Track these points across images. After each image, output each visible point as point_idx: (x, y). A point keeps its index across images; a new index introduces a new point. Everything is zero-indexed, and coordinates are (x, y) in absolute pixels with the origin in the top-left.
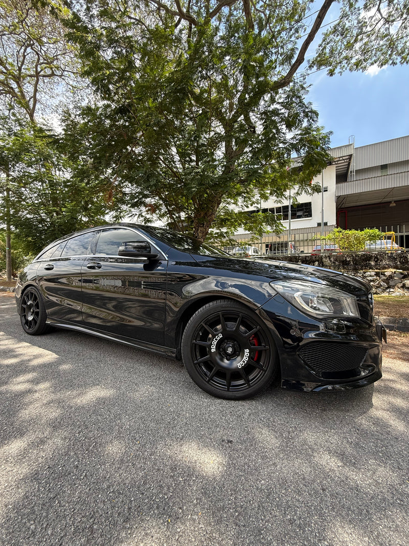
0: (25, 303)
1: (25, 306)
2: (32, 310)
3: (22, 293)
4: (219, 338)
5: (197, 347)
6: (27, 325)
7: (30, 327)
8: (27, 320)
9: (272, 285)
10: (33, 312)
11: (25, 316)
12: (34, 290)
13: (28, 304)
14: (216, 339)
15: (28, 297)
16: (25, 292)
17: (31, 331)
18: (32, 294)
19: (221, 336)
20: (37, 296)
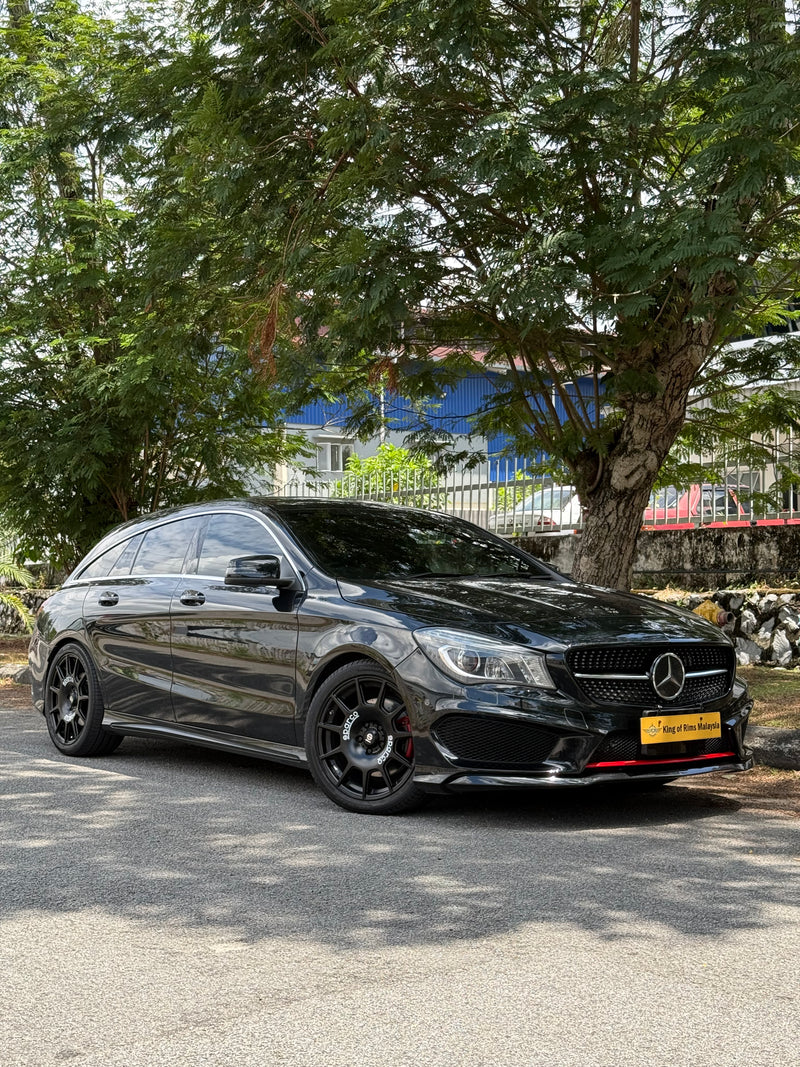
0: (57, 682)
1: (57, 691)
2: (71, 699)
3: (50, 660)
4: (354, 719)
5: (328, 734)
6: (62, 736)
7: (68, 739)
8: (63, 721)
9: (415, 634)
10: (74, 704)
11: (57, 713)
12: (77, 652)
13: (65, 684)
14: (350, 721)
15: (63, 666)
16: (58, 656)
17: (72, 744)
18: (72, 660)
19: (357, 716)
20: (84, 665)
